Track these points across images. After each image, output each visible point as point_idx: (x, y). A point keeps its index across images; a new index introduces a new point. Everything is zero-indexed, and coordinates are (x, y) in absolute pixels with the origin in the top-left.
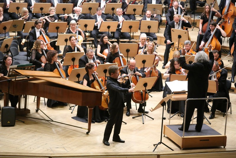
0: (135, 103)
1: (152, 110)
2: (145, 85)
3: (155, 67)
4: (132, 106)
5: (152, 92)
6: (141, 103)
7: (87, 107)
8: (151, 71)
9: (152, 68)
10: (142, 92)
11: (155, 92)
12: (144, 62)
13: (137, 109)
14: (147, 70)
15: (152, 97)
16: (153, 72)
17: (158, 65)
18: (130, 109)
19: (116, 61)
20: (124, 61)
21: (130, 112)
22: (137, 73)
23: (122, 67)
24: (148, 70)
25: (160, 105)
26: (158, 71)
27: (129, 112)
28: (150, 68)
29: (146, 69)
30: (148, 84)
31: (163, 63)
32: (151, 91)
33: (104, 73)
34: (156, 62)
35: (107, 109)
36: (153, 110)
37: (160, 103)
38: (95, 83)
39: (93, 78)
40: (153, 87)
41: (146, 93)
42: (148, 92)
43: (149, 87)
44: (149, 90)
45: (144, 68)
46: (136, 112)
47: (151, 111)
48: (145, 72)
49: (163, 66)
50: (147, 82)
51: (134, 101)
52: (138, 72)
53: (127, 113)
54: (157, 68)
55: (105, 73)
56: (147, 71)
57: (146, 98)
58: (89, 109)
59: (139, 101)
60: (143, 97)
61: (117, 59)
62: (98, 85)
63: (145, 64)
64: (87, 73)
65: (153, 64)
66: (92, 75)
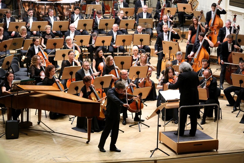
0: (131, 113)
1: (148, 118)
2: (141, 95)
3: (148, 78)
7: (86, 117)
8: (145, 81)
9: (145, 79)
10: (137, 102)
12: (138, 73)
13: (133, 118)
14: (141, 80)
15: (147, 106)
17: (151, 75)
24: (142, 81)
25: (155, 113)
26: (152, 81)
29: (140, 80)
30: (143, 94)
32: (145, 100)
33: (100, 85)
35: (104, 119)
36: (149, 118)
37: (155, 111)
38: (92, 94)
39: (90, 90)
40: (147, 97)
41: (141, 102)
42: (143, 101)
43: (144, 97)
44: (143, 100)
45: (138, 79)
46: (132, 121)
48: (139, 82)
50: (142, 92)
51: (130, 111)
52: (132, 83)
53: (123, 122)
54: (151, 78)
56: (141, 82)
57: (141, 107)
58: (88, 120)
59: (135, 110)
60: (138, 107)
61: (112, 71)
62: (95, 97)
63: (139, 75)
64: (85, 85)
65: (147, 75)
66: (89, 88)
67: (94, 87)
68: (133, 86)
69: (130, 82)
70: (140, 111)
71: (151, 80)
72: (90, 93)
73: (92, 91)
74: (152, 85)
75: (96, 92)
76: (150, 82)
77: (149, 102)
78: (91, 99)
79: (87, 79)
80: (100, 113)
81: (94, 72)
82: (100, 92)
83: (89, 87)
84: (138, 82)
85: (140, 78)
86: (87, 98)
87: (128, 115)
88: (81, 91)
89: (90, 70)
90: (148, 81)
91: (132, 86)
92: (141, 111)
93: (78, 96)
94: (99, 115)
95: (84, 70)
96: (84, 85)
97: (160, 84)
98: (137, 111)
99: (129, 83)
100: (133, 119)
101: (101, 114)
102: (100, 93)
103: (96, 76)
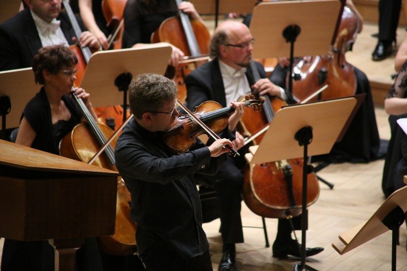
0: (260, 218)
1: (341, 246)
2: (304, 135)
3: (340, 56)
4: (246, 232)
5: (332, 167)
6: (284, 215)
7: (51, 242)
8: (325, 73)
9: (324, 62)
10: (287, 168)
11: (346, 165)
12: (291, 33)
13: (267, 245)
14: (304, 69)
15: (331, 186)
16: (333, 76)
17: (352, 44)
18: (238, 246)
19: (166, 35)
20: (200, 32)
21: (238, 256)
22: (262, 83)
23: (195, 63)
24: (312, 69)
25: (379, 223)
26: (356, 71)
27: (233, 260)
28: (317, 60)
29: (301, 64)
30: (314, 133)
31: (374, 36)
32: (325, 160)
33: (116, 89)
34: (344, 32)
35: (133, 248)
36: (349, 247)
37: (378, 214)
38: (78, 134)
39: (65, 115)
41: (308, 170)
42: (314, 165)
43: (320, 146)
45: (292, 61)
46: (265, 258)
47: (341, 253)
48: (298, 77)
49: (377, 48)
50: (310, 124)
51: (257, 209)
52: (267, 80)
53: (224, 261)
54: (351, 58)
55: (120, 90)
56: (304, 76)
57: (309, 195)
58: (57, 253)
59: (279, 208)
60: (294, 191)
61: (168, 24)
62: (91, 143)
63: (296, 44)
64: (43, 89)
65: (333, 43)
66: (62, 102)
67: (85, 100)
68: (272, 97)
69: (256, 73)
70: (301, 212)
71: (350, 66)
72: (66, 127)
73: (77, 116)
74: (359, 91)
75: (98, 123)
76: (346, 77)
77: (344, 169)
78: (76, 157)
79: (54, 57)
80: (117, 222)
81: (84, 28)
82: (112, 121)
83: (63, 98)
84: (291, 77)
85: (299, 59)
86: (54, 150)
87: (245, 230)
88: (24, 120)
89: (63, 17)
90: (335, 72)
91: (268, 94)
92: (305, 213)
93: (9, 140)
94: (112, 231)
95: (35, 17)
96: (38, 88)
97: (397, 88)
98: (288, 213)
99: (251, 82)
100: (270, 249)
101: (118, 225)
102: (112, 127)
103: (93, 48)
